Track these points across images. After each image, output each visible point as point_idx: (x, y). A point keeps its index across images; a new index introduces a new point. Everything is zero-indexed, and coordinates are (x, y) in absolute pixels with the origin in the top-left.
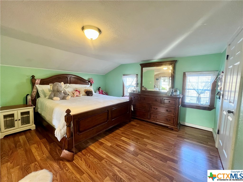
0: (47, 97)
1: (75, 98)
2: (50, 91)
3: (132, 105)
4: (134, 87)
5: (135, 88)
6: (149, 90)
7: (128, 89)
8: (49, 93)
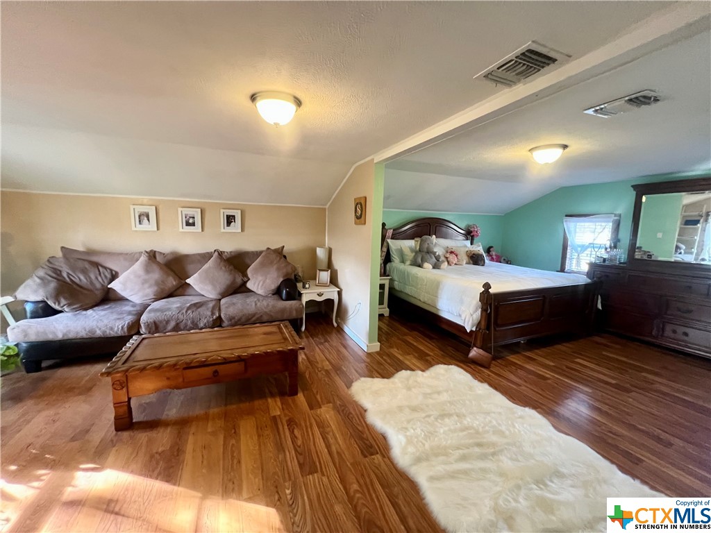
0: (408, 263)
1: (453, 267)
2: (412, 250)
3: (599, 296)
4: (603, 250)
5: (608, 252)
6: (660, 259)
7: (582, 255)
8: (410, 255)
